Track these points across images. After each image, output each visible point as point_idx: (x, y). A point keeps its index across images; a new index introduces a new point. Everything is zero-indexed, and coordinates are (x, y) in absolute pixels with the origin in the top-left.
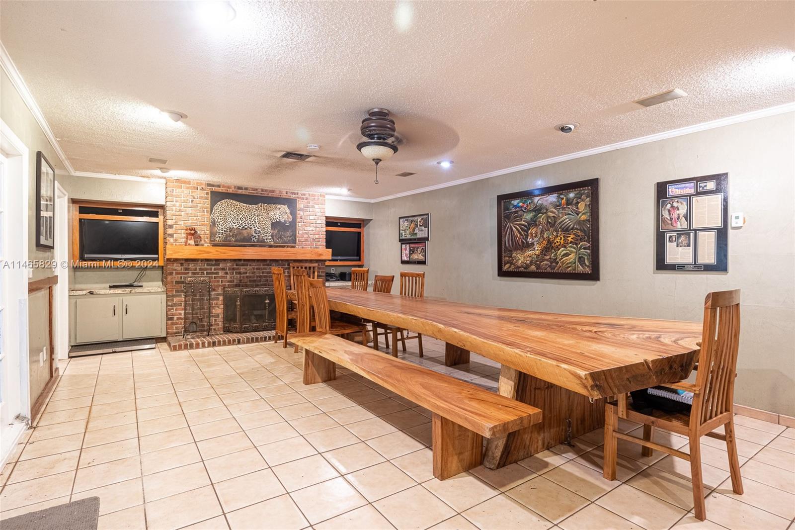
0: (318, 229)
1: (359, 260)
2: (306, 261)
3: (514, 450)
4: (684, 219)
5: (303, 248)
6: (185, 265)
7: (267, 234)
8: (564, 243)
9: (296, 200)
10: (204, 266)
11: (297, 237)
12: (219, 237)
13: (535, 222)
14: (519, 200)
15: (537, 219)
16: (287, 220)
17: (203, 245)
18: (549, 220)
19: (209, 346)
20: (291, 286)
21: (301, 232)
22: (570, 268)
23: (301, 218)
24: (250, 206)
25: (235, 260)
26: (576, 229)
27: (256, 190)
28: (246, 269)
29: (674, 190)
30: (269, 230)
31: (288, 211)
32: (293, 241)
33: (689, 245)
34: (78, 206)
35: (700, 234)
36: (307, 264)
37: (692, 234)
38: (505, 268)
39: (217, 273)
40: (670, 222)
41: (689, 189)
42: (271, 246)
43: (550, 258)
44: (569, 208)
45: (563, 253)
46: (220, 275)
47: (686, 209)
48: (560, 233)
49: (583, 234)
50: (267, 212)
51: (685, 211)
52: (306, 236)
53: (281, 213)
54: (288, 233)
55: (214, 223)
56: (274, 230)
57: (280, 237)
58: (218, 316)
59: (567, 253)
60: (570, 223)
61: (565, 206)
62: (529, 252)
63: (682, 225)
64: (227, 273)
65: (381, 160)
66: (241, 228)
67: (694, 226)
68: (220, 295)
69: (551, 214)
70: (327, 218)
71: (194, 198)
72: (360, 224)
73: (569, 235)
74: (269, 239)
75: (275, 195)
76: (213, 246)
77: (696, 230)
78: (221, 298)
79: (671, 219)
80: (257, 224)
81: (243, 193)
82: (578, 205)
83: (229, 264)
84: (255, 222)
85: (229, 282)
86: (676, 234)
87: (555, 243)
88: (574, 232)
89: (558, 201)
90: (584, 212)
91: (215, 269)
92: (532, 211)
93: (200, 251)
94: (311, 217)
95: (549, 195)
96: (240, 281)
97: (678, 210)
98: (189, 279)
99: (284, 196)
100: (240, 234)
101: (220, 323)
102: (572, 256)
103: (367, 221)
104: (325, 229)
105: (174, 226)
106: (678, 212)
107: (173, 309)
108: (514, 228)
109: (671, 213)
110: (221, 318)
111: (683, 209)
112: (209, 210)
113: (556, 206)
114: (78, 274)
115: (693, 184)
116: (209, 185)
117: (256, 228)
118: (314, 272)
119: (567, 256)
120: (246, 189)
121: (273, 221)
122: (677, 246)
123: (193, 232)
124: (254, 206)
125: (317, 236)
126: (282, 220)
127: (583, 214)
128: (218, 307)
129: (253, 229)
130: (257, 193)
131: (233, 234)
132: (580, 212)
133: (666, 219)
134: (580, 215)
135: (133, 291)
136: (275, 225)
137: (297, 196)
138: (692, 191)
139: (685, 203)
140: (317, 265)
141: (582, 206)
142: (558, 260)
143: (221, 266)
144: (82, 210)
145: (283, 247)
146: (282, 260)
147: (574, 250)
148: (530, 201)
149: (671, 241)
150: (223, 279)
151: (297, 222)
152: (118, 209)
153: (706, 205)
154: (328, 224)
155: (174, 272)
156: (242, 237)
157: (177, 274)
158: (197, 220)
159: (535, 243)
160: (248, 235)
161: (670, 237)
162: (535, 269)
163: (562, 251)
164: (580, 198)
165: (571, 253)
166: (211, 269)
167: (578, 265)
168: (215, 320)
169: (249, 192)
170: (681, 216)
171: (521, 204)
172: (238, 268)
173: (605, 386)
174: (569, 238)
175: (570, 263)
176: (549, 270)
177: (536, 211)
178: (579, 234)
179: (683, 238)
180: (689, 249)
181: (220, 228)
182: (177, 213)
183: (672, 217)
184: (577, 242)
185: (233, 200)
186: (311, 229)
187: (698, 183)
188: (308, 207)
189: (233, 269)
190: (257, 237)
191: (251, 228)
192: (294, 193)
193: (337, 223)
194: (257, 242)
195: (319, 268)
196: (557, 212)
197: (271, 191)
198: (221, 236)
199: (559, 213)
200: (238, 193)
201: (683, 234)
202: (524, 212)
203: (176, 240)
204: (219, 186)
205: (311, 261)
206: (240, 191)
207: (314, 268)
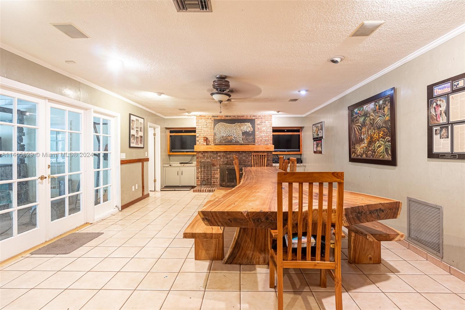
0: (268, 134)
1: (299, 151)
2: (261, 152)
3: (239, 257)
4: (444, 114)
5: (259, 145)
6: (204, 154)
7: (240, 138)
8: (378, 138)
9: (255, 119)
10: (211, 154)
11: (256, 139)
12: (218, 141)
13: (365, 123)
14: (357, 109)
15: (365, 121)
16: (250, 130)
17: (211, 145)
18: (371, 122)
19: (208, 192)
20: (252, 165)
21: (258, 136)
22: (381, 157)
23: (258, 129)
24: (232, 125)
25: (225, 152)
26: (384, 127)
27: (235, 116)
28: (230, 156)
29: (438, 90)
30: (241, 136)
31: (251, 126)
32: (253, 142)
33: (448, 137)
34: (169, 130)
35: (455, 126)
36: (261, 153)
37: (449, 127)
38: (353, 156)
39: (217, 158)
40: (435, 118)
41: (446, 88)
42: (242, 144)
43: (372, 149)
44: (380, 112)
45: (377, 145)
46: (218, 159)
47: (445, 106)
48: (376, 130)
49: (387, 131)
50: (240, 127)
51: (445, 108)
52: (261, 138)
53: (247, 127)
54: (251, 137)
55: (215, 134)
56: (244, 136)
57: (247, 140)
58: (217, 178)
59: (380, 145)
60: (381, 123)
61: (378, 111)
62: (363, 145)
63: (443, 120)
64: (221, 158)
65: (222, 101)
66: (227, 136)
67: (451, 120)
68: (218, 168)
69: (372, 117)
70: (273, 128)
71: (207, 123)
72: (299, 130)
73: (380, 132)
74: (241, 141)
75: (244, 118)
76: (215, 145)
77: (452, 124)
78: (219, 170)
79: (436, 115)
80: (235, 134)
81: (229, 119)
82: (384, 110)
83: (222, 154)
84: (234, 132)
85: (222, 162)
86: (439, 128)
87: (374, 138)
88: (383, 130)
89: (375, 108)
90: (387, 114)
91: (216, 156)
92: (363, 116)
93: (208, 147)
94: (264, 128)
95: (370, 103)
96: (227, 162)
97: (441, 107)
98: (203, 160)
99: (249, 118)
100: (227, 139)
101: (218, 182)
102: (382, 147)
103: (302, 128)
104: (272, 134)
105: (199, 137)
106: (440, 109)
107: (199, 174)
108: (356, 129)
109: (436, 110)
110: (218, 180)
111: (444, 106)
112: (213, 128)
113: (374, 111)
114: (171, 158)
115: (450, 83)
116: (213, 116)
117: (235, 136)
118: (265, 158)
119: (380, 148)
120: (230, 116)
121: (243, 132)
122: (440, 138)
123: (205, 139)
124: (233, 125)
125: (267, 138)
126: (248, 131)
127: (387, 115)
128: (217, 174)
129: (233, 136)
130: (235, 118)
131: (224, 139)
132: (385, 114)
133: (433, 116)
134: (385, 116)
135: (184, 165)
136: (245, 133)
137: (256, 117)
138: (449, 90)
139: (445, 101)
140: (266, 154)
141: (386, 109)
142: (375, 150)
143: (219, 154)
144: (171, 132)
145: (249, 144)
146: (248, 152)
147: (383, 143)
148: (362, 109)
149: (436, 134)
150: (220, 161)
151: (256, 131)
152: (183, 130)
153: (459, 101)
154: (274, 131)
155: (199, 157)
156: (228, 140)
157: (200, 158)
158: (208, 133)
159: (365, 139)
160: (231, 139)
161: (436, 130)
162: (365, 157)
163: (377, 144)
164: (385, 104)
165: (382, 145)
166: (214, 156)
167: (385, 154)
168: (216, 180)
169: (231, 118)
170: (442, 112)
171: (358, 112)
172: (226, 156)
173: (212, 220)
174: (380, 134)
175: (381, 152)
176: (371, 158)
177: (365, 115)
178: (385, 131)
179: (444, 131)
180: (448, 141)
181: (218, 136)
182: (200, 131)
183: (437, 114)
184: (384, 137)
185: (224, 122)
186: (264, 134)
187: (453, 82)
188: (262, 122)
189: (224, 156)
190: (235, 140)
191: (232, 136)
192: (254, 116)
193: (285, 130)
194: (235, 142)
195: (267, 156)
196: (374, 116)
197: (242, 116)
198: (218, 140)
199: (375, 116)
200: (226, 119)
201: (444, 127)
202: (360, 117)
203: (200, 143)
204: (218, 117)
205: (264, 152)
206: (227, 118)
207: (265, 155)
